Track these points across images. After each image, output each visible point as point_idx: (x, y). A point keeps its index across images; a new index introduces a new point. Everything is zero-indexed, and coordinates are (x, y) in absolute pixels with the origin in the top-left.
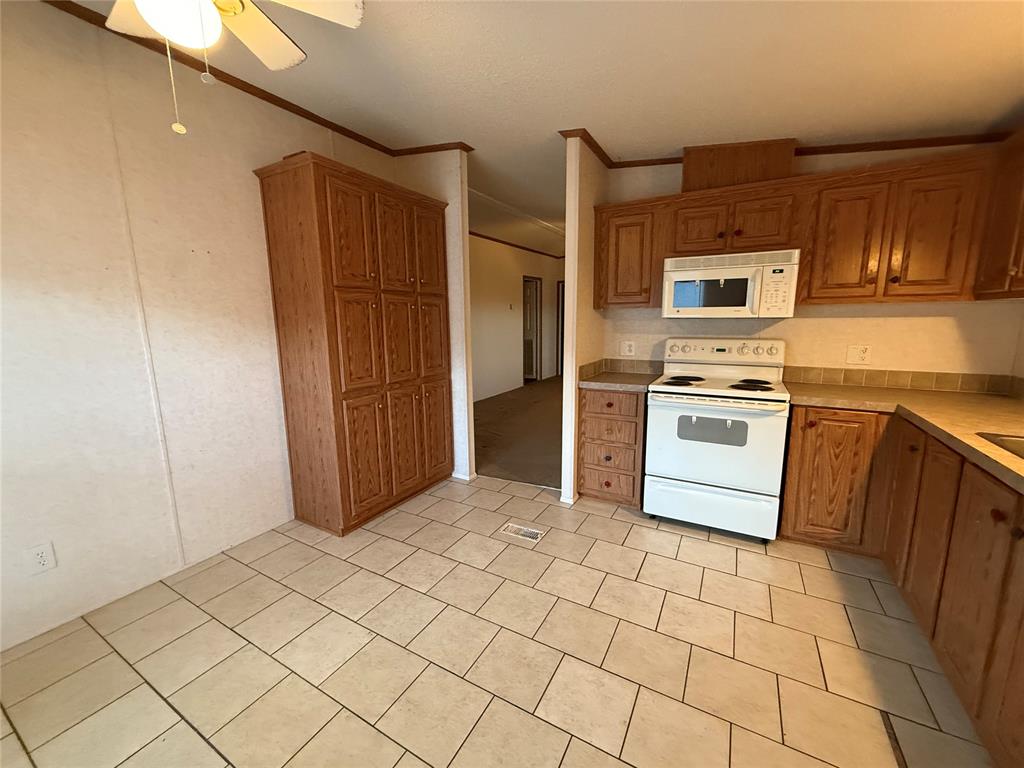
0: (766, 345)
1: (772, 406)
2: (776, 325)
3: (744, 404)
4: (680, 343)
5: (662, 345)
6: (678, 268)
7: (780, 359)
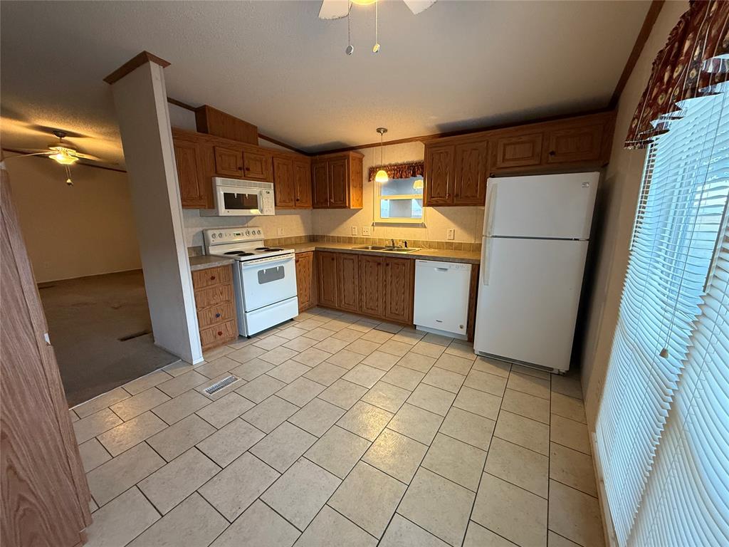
0: (251, 230)
1: (286, 257)
2: (253, 220)
3: (277, 258)
4: (217, 232)
5: (203, 234)
6: (224, 185)
7: (262, 236)
